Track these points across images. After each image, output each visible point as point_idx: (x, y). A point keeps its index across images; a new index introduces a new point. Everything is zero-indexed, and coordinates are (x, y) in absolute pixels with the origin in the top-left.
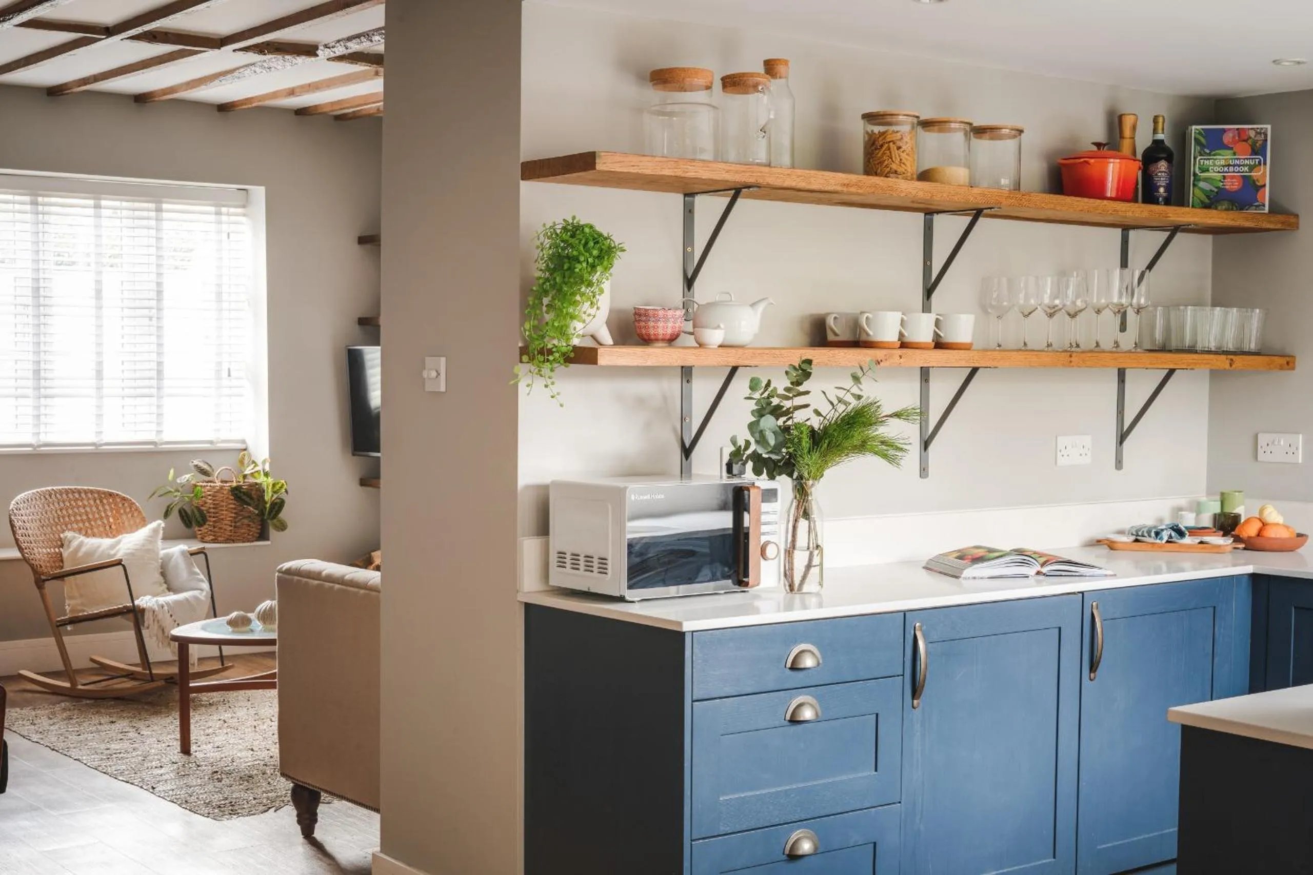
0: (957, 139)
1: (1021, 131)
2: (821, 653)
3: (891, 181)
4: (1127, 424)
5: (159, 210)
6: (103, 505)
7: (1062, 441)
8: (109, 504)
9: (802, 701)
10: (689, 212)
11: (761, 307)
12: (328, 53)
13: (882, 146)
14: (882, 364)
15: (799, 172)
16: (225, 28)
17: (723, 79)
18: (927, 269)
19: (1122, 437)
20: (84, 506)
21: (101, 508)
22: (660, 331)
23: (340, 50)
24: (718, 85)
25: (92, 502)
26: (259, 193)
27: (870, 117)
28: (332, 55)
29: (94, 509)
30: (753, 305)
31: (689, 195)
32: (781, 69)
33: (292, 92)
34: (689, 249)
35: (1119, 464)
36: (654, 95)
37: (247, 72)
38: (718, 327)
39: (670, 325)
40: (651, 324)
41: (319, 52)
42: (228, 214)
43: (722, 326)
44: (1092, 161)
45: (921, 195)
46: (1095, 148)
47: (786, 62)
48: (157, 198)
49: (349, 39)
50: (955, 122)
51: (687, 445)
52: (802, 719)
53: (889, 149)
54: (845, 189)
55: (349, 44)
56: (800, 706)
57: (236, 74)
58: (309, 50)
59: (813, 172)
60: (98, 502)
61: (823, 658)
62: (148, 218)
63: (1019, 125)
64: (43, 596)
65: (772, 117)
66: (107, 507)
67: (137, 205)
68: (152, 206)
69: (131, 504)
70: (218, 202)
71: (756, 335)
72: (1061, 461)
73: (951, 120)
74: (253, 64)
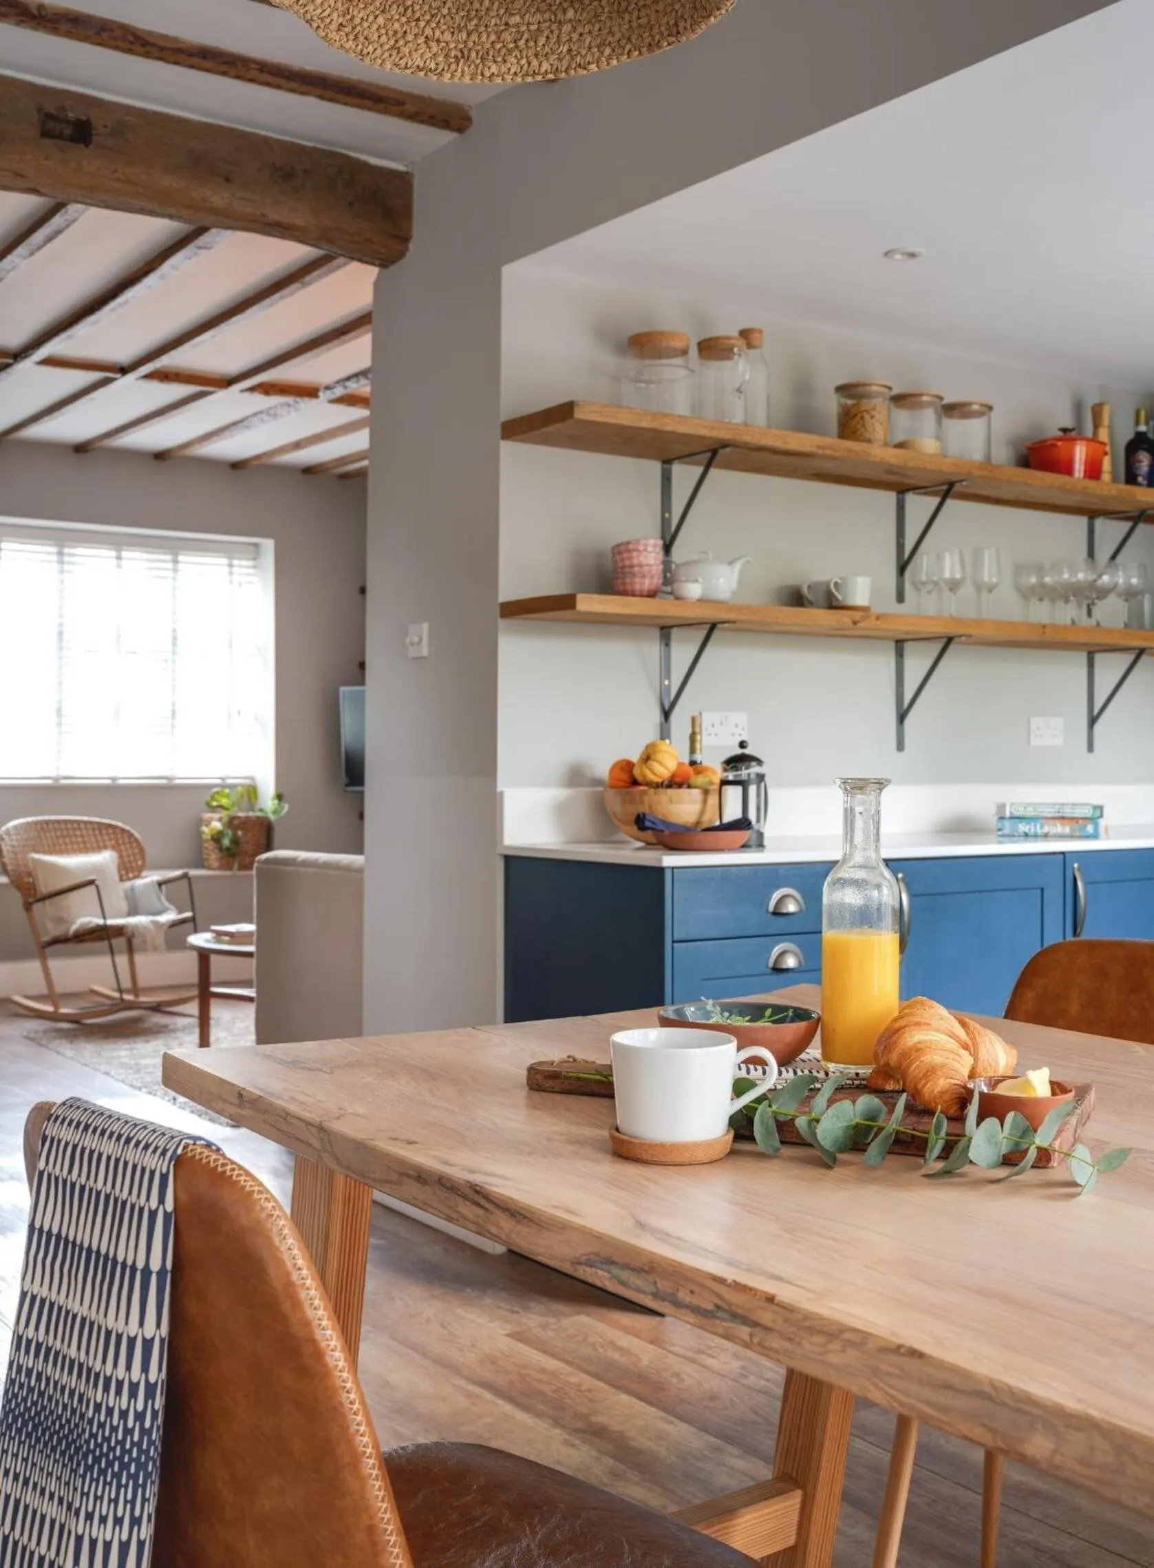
0: (928, 416)
1: (990, 408)
2: (803, 897)
3: (865, 446)
4: (1096, 711)
5: (175, 562)
6: (101, 834)
7: (1035, 722)
8: (108, 834)
9: (786, 948)
10: (666, 479)
11: (738, 566)
12: (329, 395)
13: (856, 415)
14: (859, 625)
15: (774, 431)
16: (232, 366)
17: (700, 344)
18: (900, 547)
19: (1093, 720)
20: (82, 836)
21: (99, 838)
22: (637, 587)
23: (339, 391)
24: (693, 351)
25: (90, 832)
26: (268, 545)
27: (842, 389)
28: (333, 397)
29: (93, 839)
30: (730, 563)
31: (667, 462)
32: (755, 338)
33: (298, 445)
34: (667, 515)
35: (1090, 748)
36: (631, 364)
37: (256, 419)
38: (696, 581)
39: (647, 581)
40: (628, 580)
41: (321, 394)
42: (240, 566)
43: (700, 579)
44: (1059, 443)
45: (894, 461)
46: (1061, 434)
47: (760, 332)
48: (174, 549)
49: (348, 378)
50: (927, 395)
51: (667, 708)
52: (784, 967)
53: (862, 418)
54: (820, 451)
55: (348, 384)
56: (783, 953)
57: (245, 423)
58: (310, 392)
59: (789, 433)
60: (97, 832)
61: (806, 904)
62: (166, 569)
63: (990, 402)
64: (31, 919)
65: (747, 377)
66: (106, 837)
67: (156, 557)
68: (169, 557)
69: (130, 835)
70: (229, 552)
71: (734, 593)
72: (1034, 742)
73: (924, 392)
74: (261, 412)
